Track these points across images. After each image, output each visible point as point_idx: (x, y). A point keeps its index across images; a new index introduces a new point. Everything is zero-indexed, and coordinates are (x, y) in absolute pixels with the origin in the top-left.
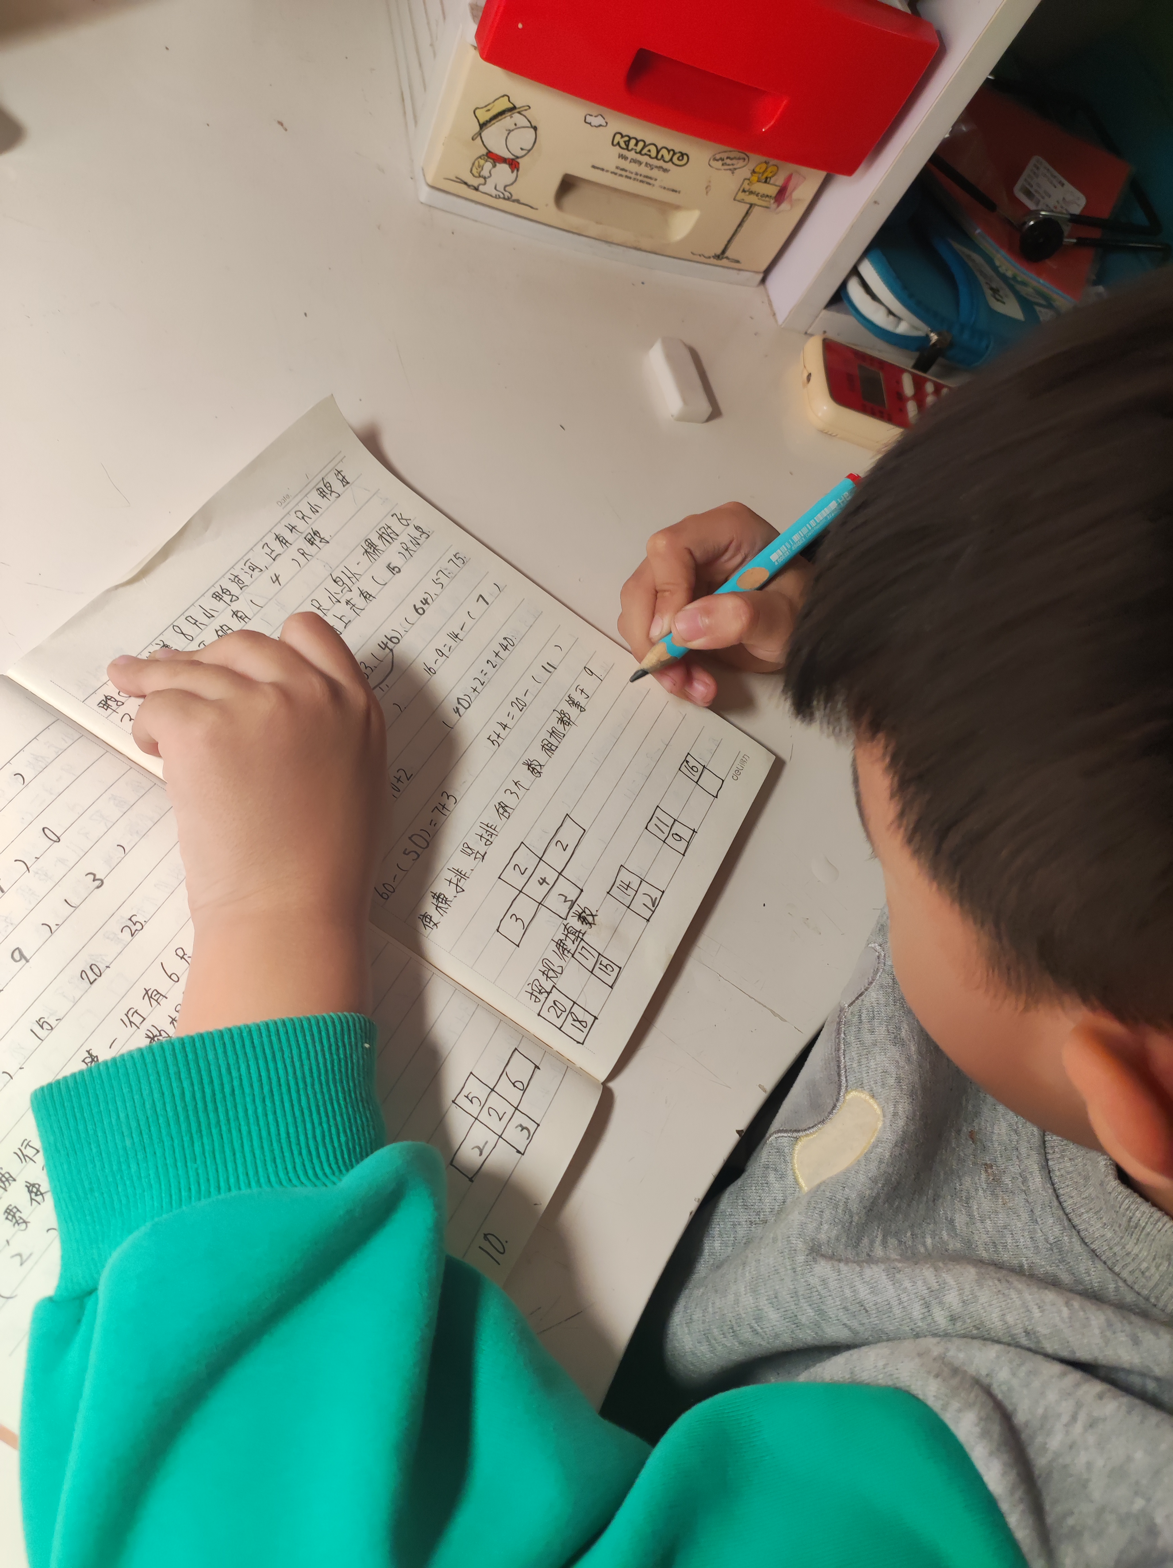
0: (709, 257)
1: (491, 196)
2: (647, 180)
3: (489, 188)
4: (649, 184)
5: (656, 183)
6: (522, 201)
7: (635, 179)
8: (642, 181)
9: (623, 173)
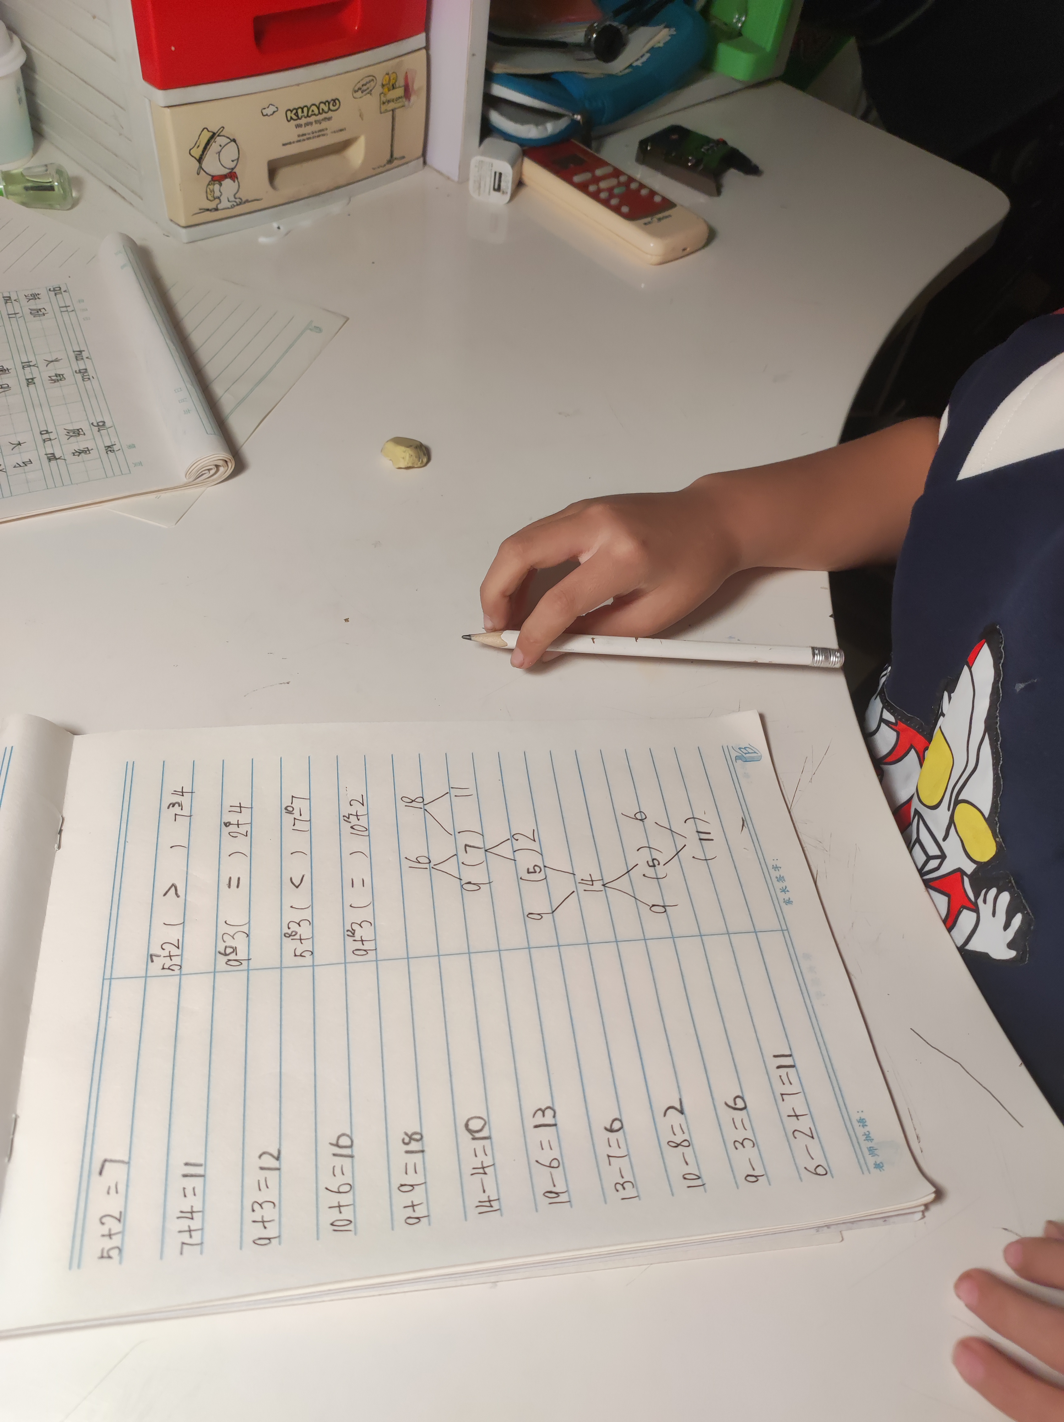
0: (385, 165)
1: (228, 208)
2: (321, 134)
3: (225, 203)
4: (323, 135)
5: (328, 132)
6: (250, 200)
7: (313, 138)
8: (319, 136)
9: (305, 137)
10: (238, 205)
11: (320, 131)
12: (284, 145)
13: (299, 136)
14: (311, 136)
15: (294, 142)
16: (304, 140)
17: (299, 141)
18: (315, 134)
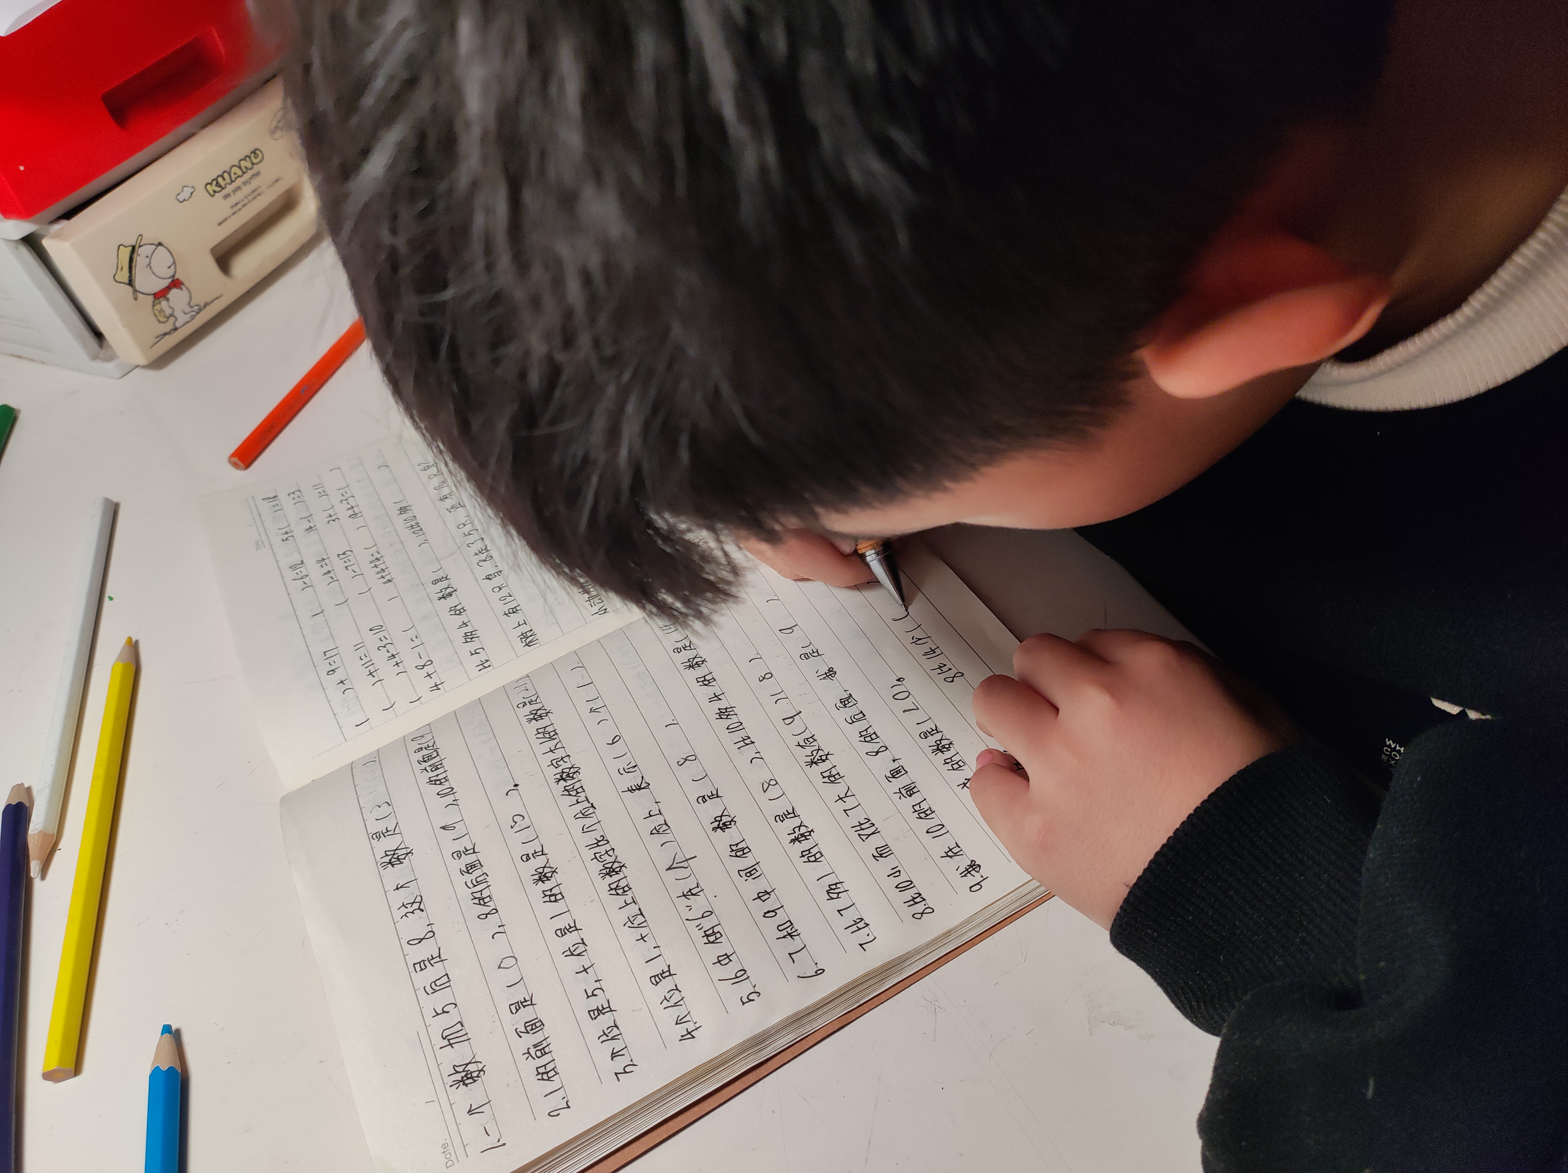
1: (188, 322)
2: (256, 193)
4: (259, 195)
5: (263, 190)
6: (209, 301)
9: (239, 206)
10: (198, 313)
11: (253, 192)
12: (220, 224)
13: (232, 207)
14: (246, 201)
15: (230, 217)
16: (240, 210)
17: (234, 213)
18: (250, 198)
